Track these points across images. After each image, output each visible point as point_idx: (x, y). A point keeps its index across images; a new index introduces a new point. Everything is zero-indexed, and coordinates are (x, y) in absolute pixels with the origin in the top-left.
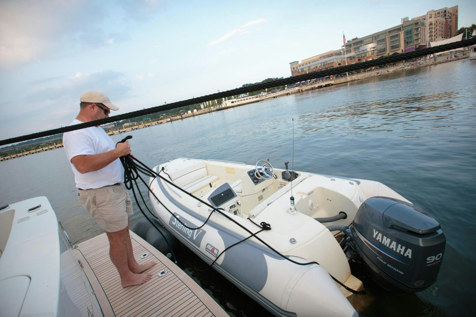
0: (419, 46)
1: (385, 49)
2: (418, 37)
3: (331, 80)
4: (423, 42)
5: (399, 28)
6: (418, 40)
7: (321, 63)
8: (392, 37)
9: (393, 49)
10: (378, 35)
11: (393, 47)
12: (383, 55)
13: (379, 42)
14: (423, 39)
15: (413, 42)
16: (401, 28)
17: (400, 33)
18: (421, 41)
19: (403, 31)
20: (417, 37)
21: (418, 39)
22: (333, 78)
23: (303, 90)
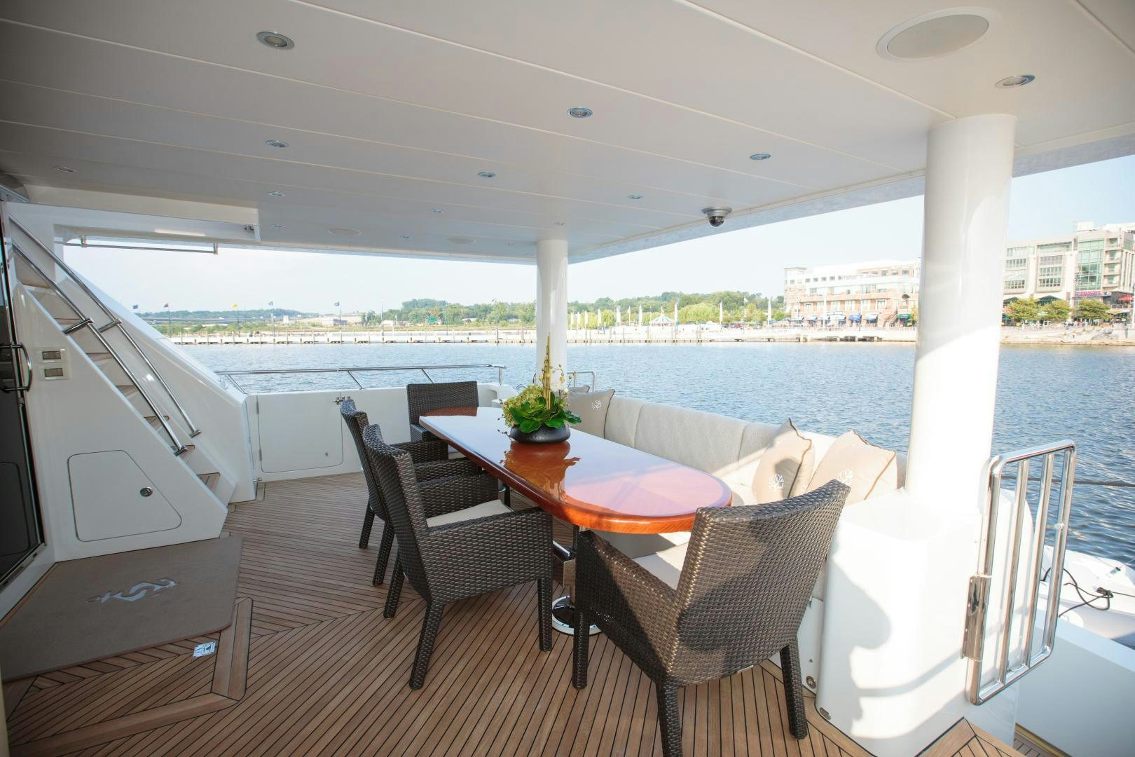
0: (1113, 293)
1: (1023, 283)
2: (1113, 271)
3: (879, 329)
4: (1124, 284)
5: (1065, 243)
6: (1110, 277)
7: (862, 286)
8: (1044, 259)
9: (1044, 286)
10: (1012, 249)
11: (1044, 282)
12: (1017, 296)
13: (1011, 263)
14: (1125, 276)
15: (1099, 280)
16: (1070, 243)
17: (1068, 253)
18: (1119, 282)
19: (1074, 250)
20: (1110, 271)
21: (1113, 276)
22: (884, 326)
23: (809, 339)
